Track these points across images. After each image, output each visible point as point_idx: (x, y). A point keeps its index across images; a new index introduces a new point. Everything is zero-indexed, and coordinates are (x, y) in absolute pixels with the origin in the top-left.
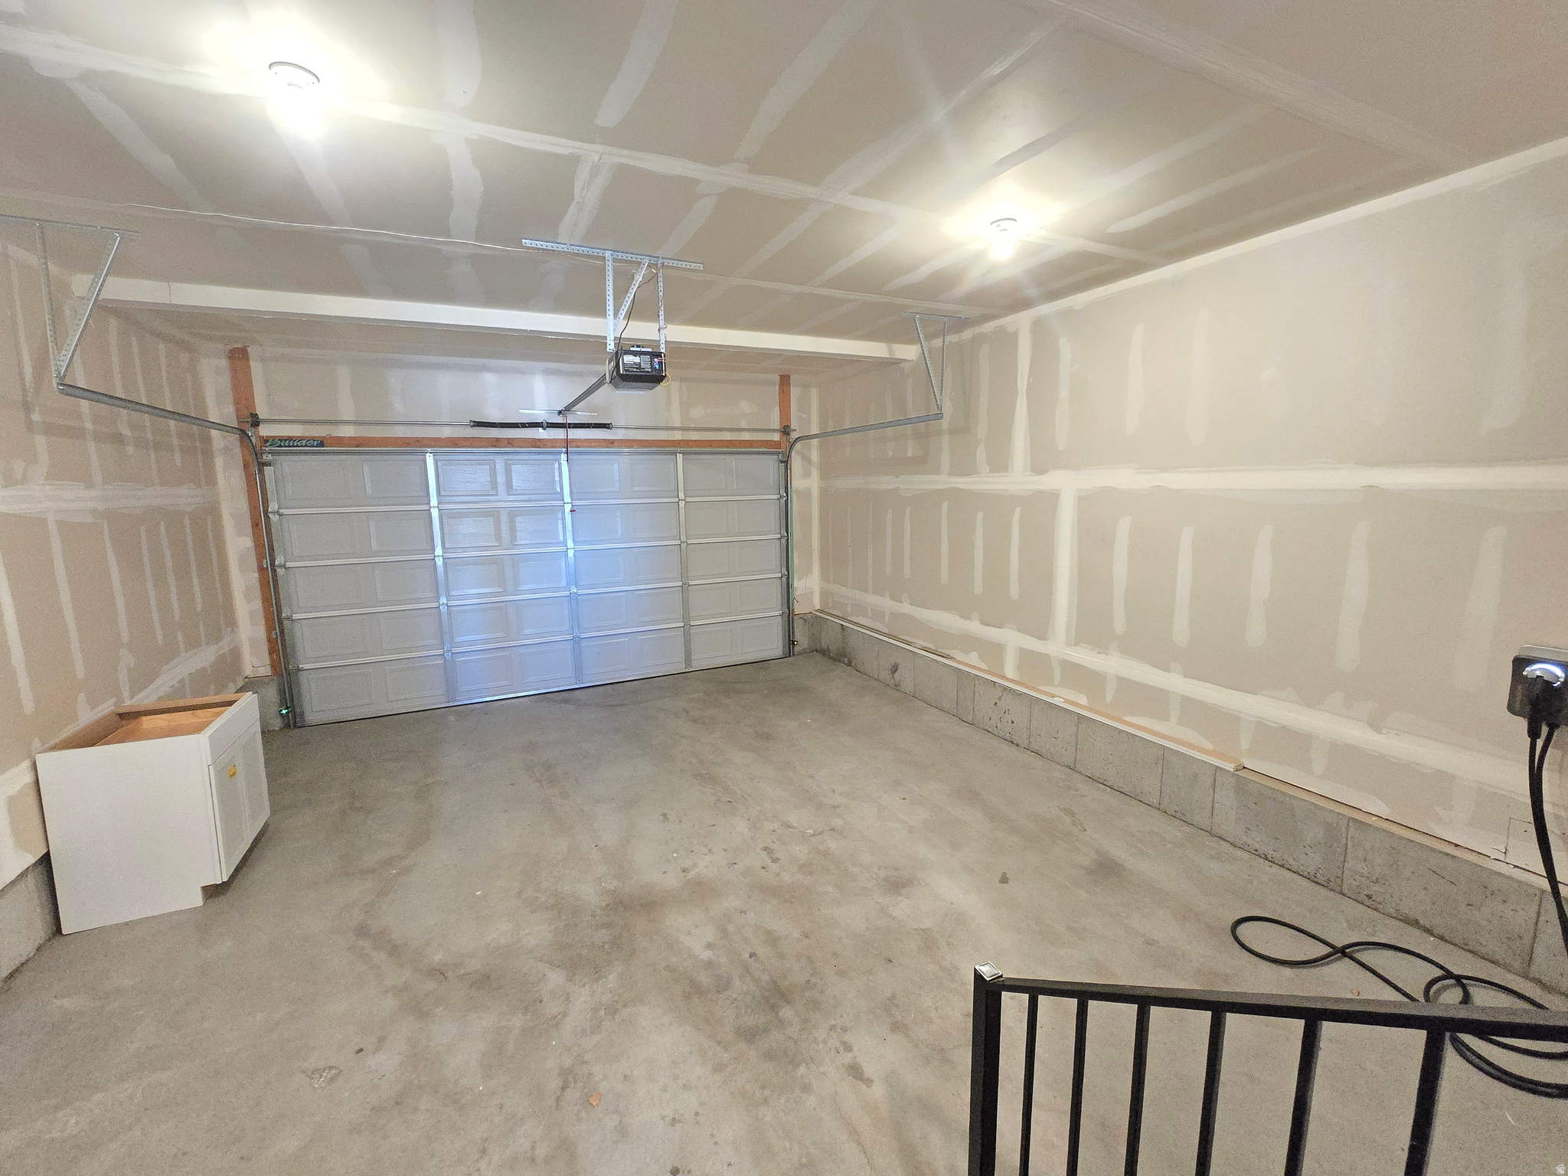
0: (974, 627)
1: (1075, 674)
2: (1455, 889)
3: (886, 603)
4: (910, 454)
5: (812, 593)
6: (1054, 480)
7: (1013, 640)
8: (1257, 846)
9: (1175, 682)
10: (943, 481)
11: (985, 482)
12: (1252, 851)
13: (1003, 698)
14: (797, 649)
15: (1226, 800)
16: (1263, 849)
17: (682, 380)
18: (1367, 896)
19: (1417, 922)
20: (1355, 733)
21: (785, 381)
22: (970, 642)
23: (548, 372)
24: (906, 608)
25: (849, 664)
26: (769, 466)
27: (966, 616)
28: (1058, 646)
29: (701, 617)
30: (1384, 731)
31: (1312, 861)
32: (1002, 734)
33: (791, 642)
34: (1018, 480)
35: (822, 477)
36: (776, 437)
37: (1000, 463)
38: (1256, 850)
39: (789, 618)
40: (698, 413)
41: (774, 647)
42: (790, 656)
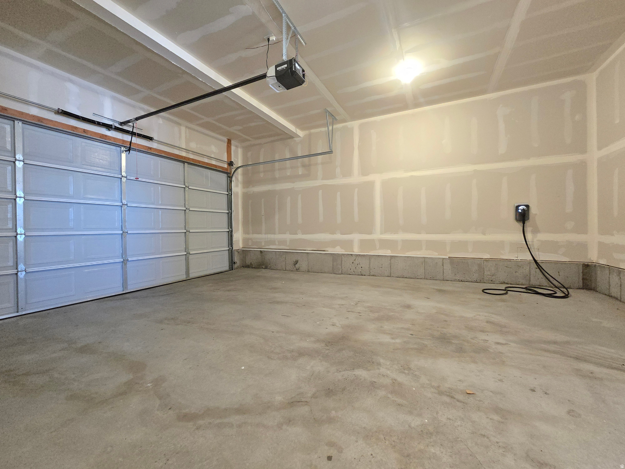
0: (338, 236)
1: (384, 243)
2: (512, 269)
3: (288, 237)
4: (300, 173)
5: (239, 240)
6: (370, 178)
7: (356, 237)
8: (459, 279)
9: (424, 237)
10: (319, 183)
11: (340, 181)
12: (457, 281)
13: (357, 259)
14: (235, 266)
15: (448, 267)
16: (461, 279)
17: (186, 127)
18: (491, 280)
19: (504, 282)
20: (479, 237)
21: (229, 142)
22: (334, 243)
23: (113, 98)
24: (300, 236)
25: (266, 268)
26: (223, 178)
27: (333, 233)
28: (377, 235)
29: (194, 250)
30: (486, 234)
31: (475, 277)
32: (357, 273)
33: (232, 263)
34: (356, 178)
35: (244, 187)
36: (226, 166)
37: (348, 173)
38: (459, 280)
39: (231, 252)
40: (193, 146)
41: (224, 266)
42: (233, 270)
